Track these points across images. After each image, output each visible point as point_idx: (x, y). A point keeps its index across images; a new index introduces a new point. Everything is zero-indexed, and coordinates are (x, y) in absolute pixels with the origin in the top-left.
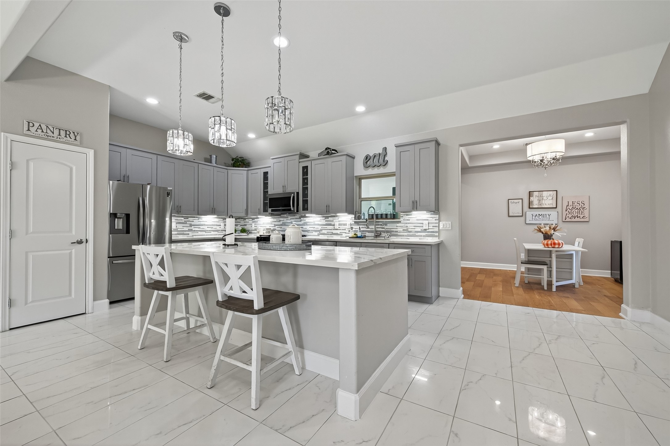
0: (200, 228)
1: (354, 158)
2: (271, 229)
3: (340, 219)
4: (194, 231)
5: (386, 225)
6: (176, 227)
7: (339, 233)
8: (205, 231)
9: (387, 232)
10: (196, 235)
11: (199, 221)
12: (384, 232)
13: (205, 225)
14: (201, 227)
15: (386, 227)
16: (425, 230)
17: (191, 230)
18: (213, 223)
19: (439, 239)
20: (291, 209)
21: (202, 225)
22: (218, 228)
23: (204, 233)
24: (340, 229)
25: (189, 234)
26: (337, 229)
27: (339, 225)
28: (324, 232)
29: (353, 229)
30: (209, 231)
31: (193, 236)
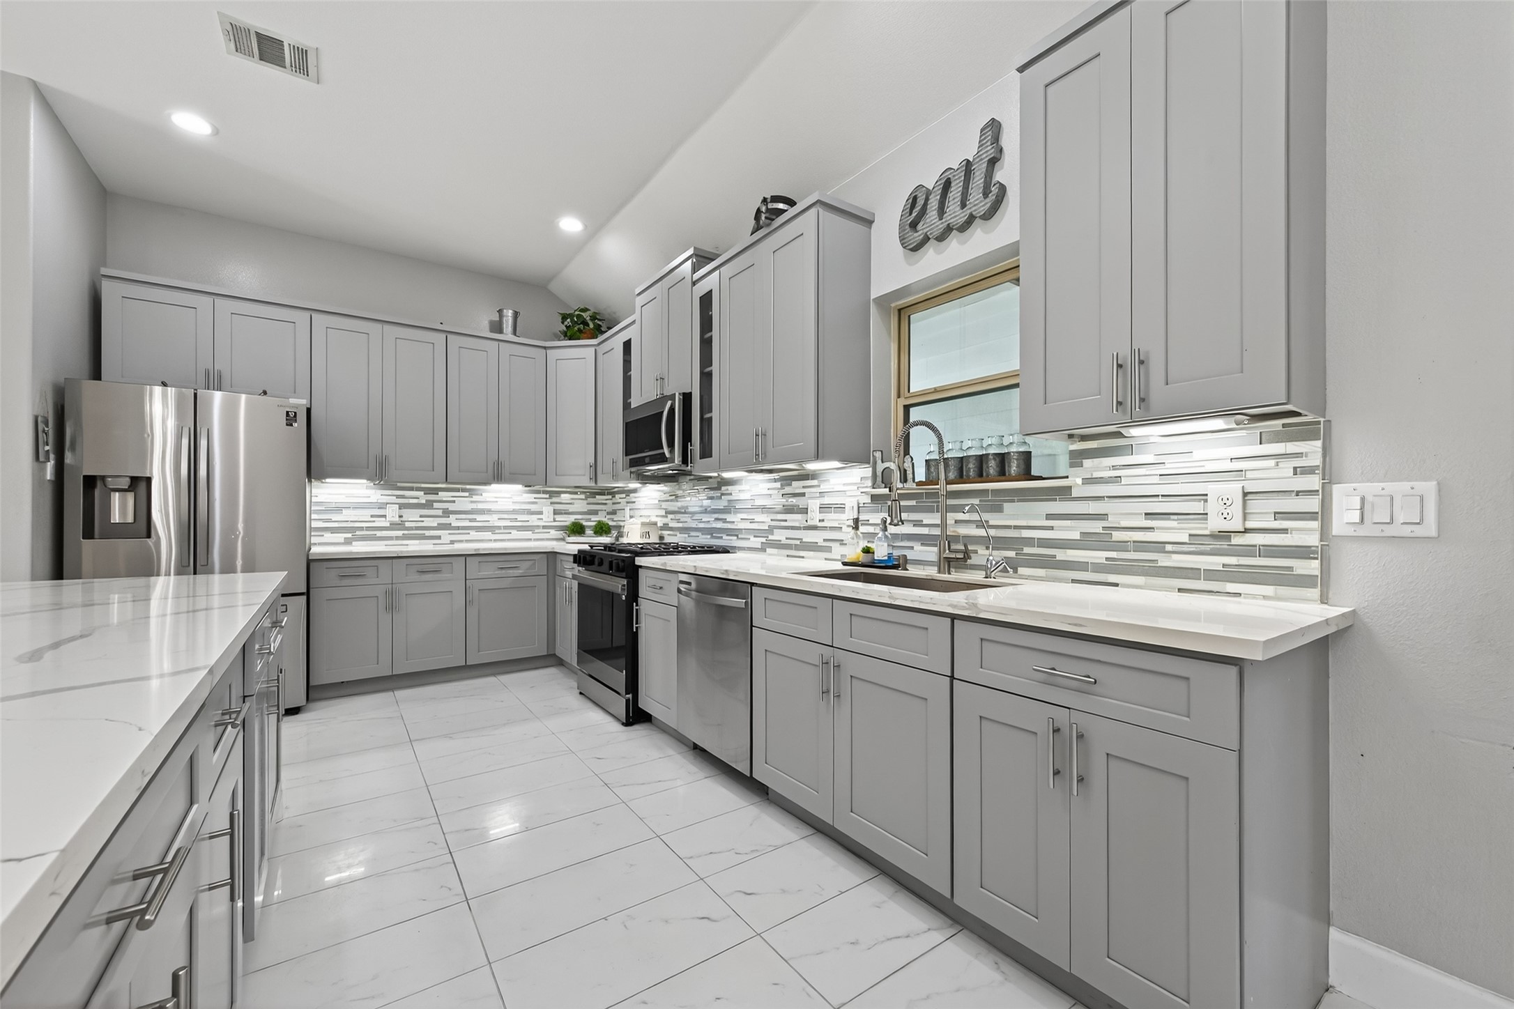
0: (474, 520)
1: (869, 222)
2: (659, 525)
3: (824, 487)
4: (458, 528)
5: (998, 509)
6: (401, 517)
7: (821, 543)
8: (492, 529)
9: (1001, 543)
10: (461, 541)
11: (472, 502)
12: (986, 541)
13: (489, 512)
14: (479, 518)
15: (994, 519)
16: (1224, 535)
17: (447, 527)
18: (517, 507)
19: (1324, 600)
20: (664, 453)
21: (482, 512)
22: (533, 520)
23: (488, 535)
24: (825, 528)
25: (439, 537)
26: (814, 528)
27: (823, 508)
28: (779, 536)
29: (862, 529)
30: (505, 527)
31: (452, 542)
